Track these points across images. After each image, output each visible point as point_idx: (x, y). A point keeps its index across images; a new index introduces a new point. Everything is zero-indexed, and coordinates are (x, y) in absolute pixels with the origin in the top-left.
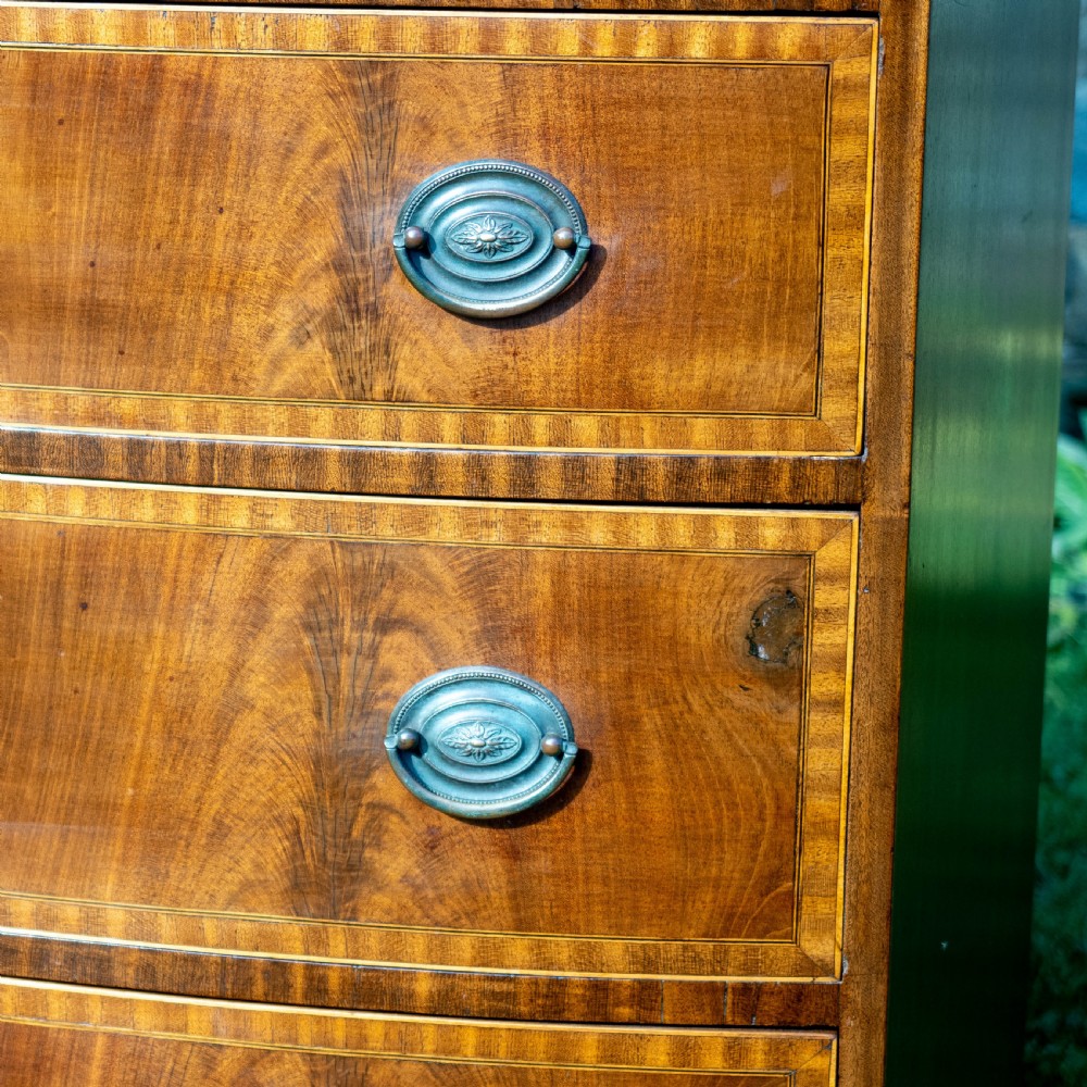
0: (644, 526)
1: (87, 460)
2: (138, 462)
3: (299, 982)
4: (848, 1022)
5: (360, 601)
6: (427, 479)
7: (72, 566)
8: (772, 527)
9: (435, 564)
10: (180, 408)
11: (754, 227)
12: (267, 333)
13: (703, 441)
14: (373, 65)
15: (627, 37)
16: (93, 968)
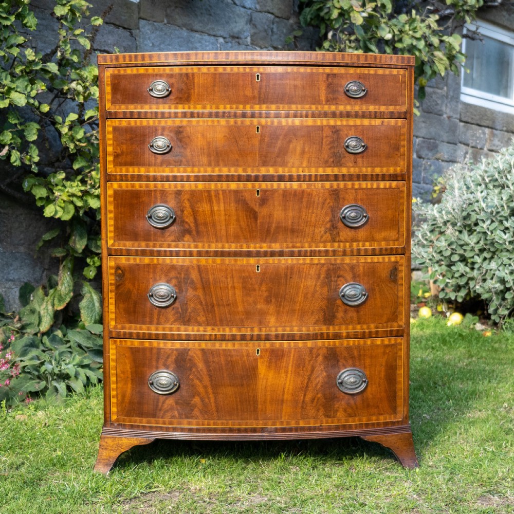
0: (375, 259)
1: (292, 254)
2: (300, 254)
3: (325, 336)
4: (405, 335)
5: (335, 273)
6: (344, 253)
7: (289, 271)
8: (393, 258)
9: (346, 266)
10: (306, 245)
11: (390, 212)
12: (320, 232)
13: (383, 245)
14: (336, 190)
15: (372, 185)
16: (291, 337)
